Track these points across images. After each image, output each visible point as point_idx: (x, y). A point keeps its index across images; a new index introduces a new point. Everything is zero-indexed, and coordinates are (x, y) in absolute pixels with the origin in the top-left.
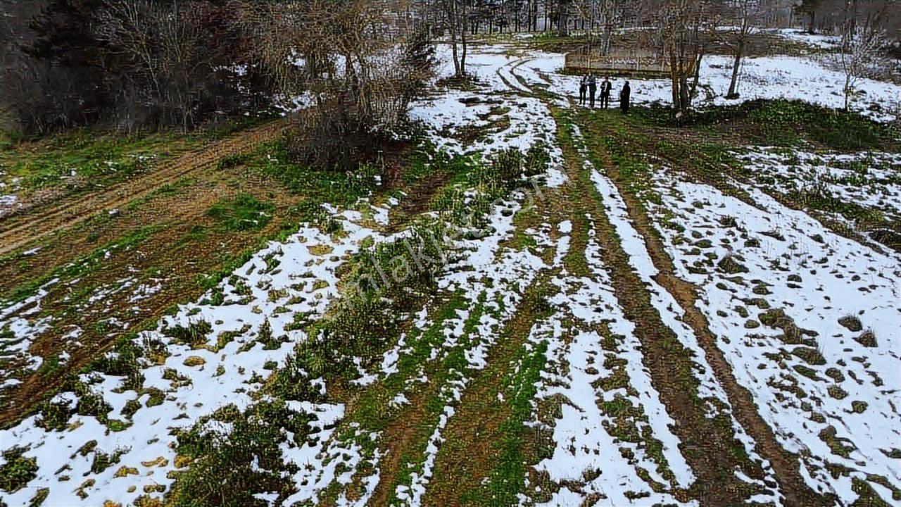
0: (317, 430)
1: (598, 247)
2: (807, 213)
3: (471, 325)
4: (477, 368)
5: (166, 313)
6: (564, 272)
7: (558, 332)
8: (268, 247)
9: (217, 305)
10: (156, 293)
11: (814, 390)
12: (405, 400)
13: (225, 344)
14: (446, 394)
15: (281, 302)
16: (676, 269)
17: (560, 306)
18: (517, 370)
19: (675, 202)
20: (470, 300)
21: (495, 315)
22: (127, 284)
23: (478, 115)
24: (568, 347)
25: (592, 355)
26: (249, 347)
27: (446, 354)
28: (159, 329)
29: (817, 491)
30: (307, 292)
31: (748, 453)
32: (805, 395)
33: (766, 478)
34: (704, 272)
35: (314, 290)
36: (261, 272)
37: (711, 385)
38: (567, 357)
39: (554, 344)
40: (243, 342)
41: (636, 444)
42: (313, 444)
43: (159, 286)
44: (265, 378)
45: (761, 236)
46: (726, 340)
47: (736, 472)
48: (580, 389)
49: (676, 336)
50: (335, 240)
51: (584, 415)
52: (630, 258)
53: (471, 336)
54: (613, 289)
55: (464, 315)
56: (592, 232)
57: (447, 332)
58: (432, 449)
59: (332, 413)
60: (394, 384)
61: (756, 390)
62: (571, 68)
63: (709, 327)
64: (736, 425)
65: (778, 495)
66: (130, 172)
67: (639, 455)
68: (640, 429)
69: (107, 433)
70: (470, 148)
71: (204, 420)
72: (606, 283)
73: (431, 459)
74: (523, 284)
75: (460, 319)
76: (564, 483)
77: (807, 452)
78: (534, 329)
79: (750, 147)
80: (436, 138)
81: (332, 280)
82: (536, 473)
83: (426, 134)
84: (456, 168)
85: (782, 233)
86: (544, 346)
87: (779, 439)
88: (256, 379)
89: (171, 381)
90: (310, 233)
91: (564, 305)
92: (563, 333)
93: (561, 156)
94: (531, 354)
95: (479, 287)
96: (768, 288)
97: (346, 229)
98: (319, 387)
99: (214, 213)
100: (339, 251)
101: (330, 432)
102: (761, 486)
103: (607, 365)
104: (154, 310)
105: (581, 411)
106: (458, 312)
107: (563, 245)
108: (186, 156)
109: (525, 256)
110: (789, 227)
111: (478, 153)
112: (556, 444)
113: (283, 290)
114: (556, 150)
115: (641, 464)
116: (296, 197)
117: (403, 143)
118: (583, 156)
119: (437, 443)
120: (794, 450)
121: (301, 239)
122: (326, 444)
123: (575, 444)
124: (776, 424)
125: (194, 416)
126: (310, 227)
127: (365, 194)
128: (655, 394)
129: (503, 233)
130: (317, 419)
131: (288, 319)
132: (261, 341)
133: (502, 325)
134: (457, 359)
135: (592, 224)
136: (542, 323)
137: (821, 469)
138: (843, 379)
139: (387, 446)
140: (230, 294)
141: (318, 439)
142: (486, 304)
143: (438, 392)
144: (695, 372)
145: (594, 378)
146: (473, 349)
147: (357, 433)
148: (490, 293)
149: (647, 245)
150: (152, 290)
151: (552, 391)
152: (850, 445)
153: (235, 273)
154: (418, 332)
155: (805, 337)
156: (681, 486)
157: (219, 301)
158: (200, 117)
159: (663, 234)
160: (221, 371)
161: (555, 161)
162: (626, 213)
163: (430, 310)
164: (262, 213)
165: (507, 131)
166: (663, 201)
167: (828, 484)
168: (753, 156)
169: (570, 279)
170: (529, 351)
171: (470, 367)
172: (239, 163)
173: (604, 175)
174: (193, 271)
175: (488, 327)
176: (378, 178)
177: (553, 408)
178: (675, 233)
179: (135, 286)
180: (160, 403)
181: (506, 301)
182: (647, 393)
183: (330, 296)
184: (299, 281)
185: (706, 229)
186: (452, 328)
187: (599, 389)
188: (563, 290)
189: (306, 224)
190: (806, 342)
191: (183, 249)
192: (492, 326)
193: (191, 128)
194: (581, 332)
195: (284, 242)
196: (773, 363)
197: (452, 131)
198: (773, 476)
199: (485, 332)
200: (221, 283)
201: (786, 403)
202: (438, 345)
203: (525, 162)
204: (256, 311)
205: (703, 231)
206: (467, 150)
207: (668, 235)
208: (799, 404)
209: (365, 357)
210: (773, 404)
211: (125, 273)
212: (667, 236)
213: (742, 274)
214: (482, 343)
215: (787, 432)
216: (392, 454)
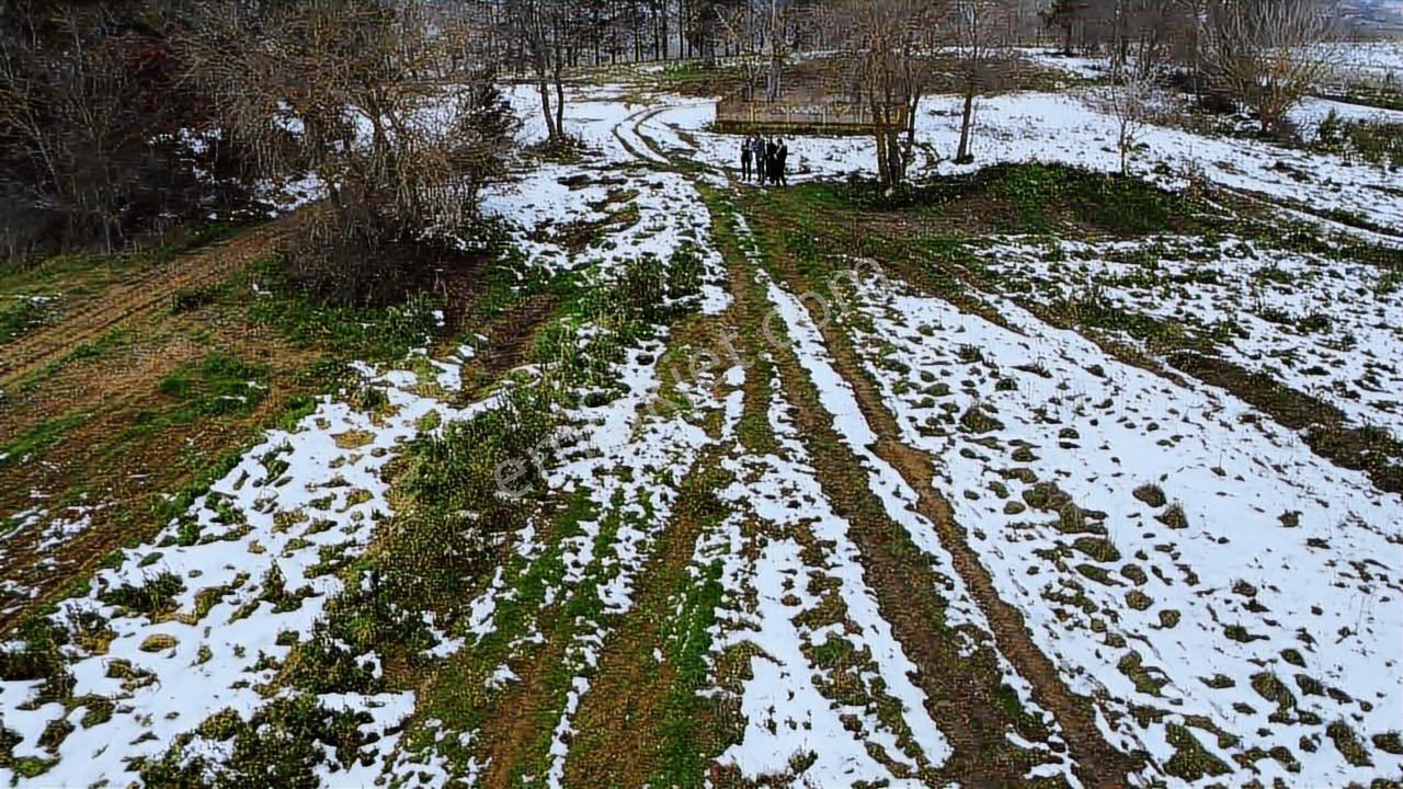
0: (373, 738)
1: (786, 406)
2: (1080, 333)
3: (604, 545)
4: (619, 611)
5: (104, 565)
6: (739, 448)
7: (736, 546)
8: (266, 441)
9: (189, 544)
10: (83, 532)
11: (1106, 598)
12: (511, 675)
13: (207, 610)
14: (573, 657)
15: (296, 531)
16: (901, 431)
17: (737, 502)
18: (680, 609)
19: (892, 328)
20: (599, 504)
21: (641, 525)
22: (30, 521)
23: (589, 204)
24: (754, 567)
25: (790, 576)
26: (247, 612)
27: (569, 594)
28: (93, 594)
29: (1121, 749)
30: (338, 511)
31: (1023, 703)
32: (1095, 609)
33: (1051, 739)
34: (942, 433)
35: (348, 506)
36: (258, 484)
37: (964, 605)
38: (753, 582)
39: (732, 564)
40: (237, 602)
41: (864, 708)
42: (368, 761)
43: (86, 521)
44: (280, 659)
45: (1018, 373)
46: (981, 536)
47: (1008, 735)
48: (776, 632)
49: (909, 535)
50: (376, 422)
51: (784, 669)
52: (835, 420)
53: (606, 561)
54: (813, 470)
55: (592, 528)
56: (775, 382)
57: (568, 558)
58: (558, 748)
59: (395, 707)
60: (491, 650)
61: (1027, 607)
62: (725, 123)
63: (956, 517)
64: (1004, 663)
65: (1069, 762)
66: (18, 326)
67: (869, 723)
68: (868, 684)
69: (14, 782)
70: (581, 259)
71: (185, 739)
72: (801, 462)
73: (558, 763)
74: (678, 472)
75: (586, 535)
76: (763, 780)
77: (1103, 694)
78: (700, 543)
79: (994, 237)
80: (526, 243)
81: (377, 487)
82: (721, 770)
83: (511, 239)
84: (561, 291)
85: (1048, 366)
86: (717, 569)
87: (1064, 678)
88: (265, 663)
89: (121, 681)
90: (334, 412)
91: (743, 501)
92: (745, 544)
93: (720, 265)
94: (699, 583)
95: (612, 481)
96: (1032, 450)
97: (393, 402)
98: (370, 666)
99: (170, 388)
100: (385, 439)
101: (395, 739)
102: (1044, 752)
103: (813, 589)
104: (80, 561)
105: (780, 664)
106: (584, 525)
107: (734, 405)
108: (114, 293)
109: (677, 428)
110: (1056, 357)
111: (593, 266)
112: (746, 721)
113: (297, 510)
114: (712, 254)
115: (873, 738)
116: (305, 353)
117: (474, 254)
118: (754, 262)
119: (565, 738)
120: (1086, 693)
121: (321, 423)
122: (389, 761)
123: (775, 718)
124: (1059, 656)
125: (167, 735)
126: (334, 401)
127: (419, 342)
128: (885, 627)
129: (642, 393)
130: (372, 721)
131: (311, 558)
132: (267, 599)
133: (652, 540)
134: (586, 600)
135: (775, 369)
136: (712, 531)
137: (1123, 715)
138: (1145, 580)
139: (489, 753)
140: (208, 524)
141: (376, 752)
142: (624, 509)
143: (562, 656)
144: (940, 587)
145: (795, 611)
146: (611, 581)
147: (439, 736)
148: (630, 490)
149: (857, 396)
150: (75, 528)
151: (735, 638)
152: (1162, 676)
153: (213, 488)
154: (522, 563)
155: (1089, 521)
156: (933, 765)
157: (191, 537)
158: (133, 225)
159: (879, 379)
160: (205, 655)
161: (712, 272)
162: (825, 350)
163: (538, 527)
164: (251, 384)
165: (636, 228)
166: (876, 327)
167: (1135, 737)
168: (998, 250)
169: (749, 459)
170: (696, 579)
171: (608, 611)
172: (208, 301)
173: (787, 291)
174: (142, 490)
175: (630, 545)
176: (439, 314)
177: (738, 664)
178: (896, 376)
179: (45, 522)
180: (106, 719)
181: (655, 500)
182: (873, 627)
183: (377, 516)
184: (324, 493)
185: (941, 367)
186: (576, 551)
187: (805, 628)
188: (739, 476)
189: (328, 398)
190: (1091, 529)
191: (121, 453)
192: (636, 544)
193: (118, 244)
194: (770, 541)
195: (292, 430)
196: (1048, 564)
197: (551, 231)
198: (1060, 735)
199: (626, 553)
200: (192, 508)
201: (1070, 622)
202: (555, 581)
203: (667, 275)
204: (256, 549)
205: (935, 371)
206: (576, 262)
207: (887, 379)
208: (1087, 623)
209: (441, 612)
210: (1052, 626)
211: (25, 502)
212: (886, 382)
213: (995, 433)
214: (623, 572)
215: (1074, 666)
216: (497, 764)
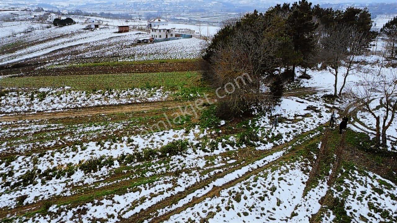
0: (111, 167)
1: (222, 171)
3: (159, 168)
4: (145, 176)
5: (134, 135)
6: (201, 171)
12: (126, 172)
13: (130, 146)
15: (150, 143)
16: (227, 189)
18: (147, 180)
20: (169, 163)
21: (167, 169)
23: (295, 114)
24: (162, 184)
26: (131, 149)
27: (145, 169)
30: (157, 144)
36: (159, 135)
37: (164, 211)
39: (161, 181)
40: (133, 147)
42: (107, 169)
46: (192, 209)
49: (183, 199)
50: (182, 136)
52: (221, 178)
53: (155, 170)
54: (199, 181)
58: (115, 182)
59: (117, 166)
60: (129, 168)
63: (197, 204)
64: (150, 219)
71: (108, 156)
73: (113, 183)
74: (187, 167)
75: (160, 165)
76: (113, 200)
78: (166, 177)
81: (165, 144)
88: (123, 154)
89: (115, 147)
90: (182, 131)
91: (182, 177)
92: (167, 181)
93: (286, 141)
97: (189, 134)
98: (124, 161)
100: (178, 138)
103: (159, 192)
105: (139, 195)
106: (163, 164)
107: (219, 165)
109: (203, 162)
112: (124, 195)
113: (155, 141)
114: (290, 138)
115: (125, 208)
118: (294, 144)
119: (117, 182)
121: (177, 132)
127: (211, 127)
128: (154, 203)
129: (212, 154)
130: (114, 166)
131: (145, 147)
133: (165, 172)
134: (145, 172)
135: (238, 165)
136: (170, 177)
140: (147, 137)
143: (132, 175)
144: (168, 207)
145: (153, 192)
146: (151, 172)
147: (112, 171)
148: (176, 164)
151: (142, 188)
153: (154, 133)
154: (150, 163)
156: (122, 216)
157: (143, 137)
160: (122, 150)
161: (279, 142)
162: (256, 168)
163: (160, 160)
164: (185, 122)
169: (197, 173)
173: (283, 154)
177: (136, 190)
178: (252, 181)
181: (176, 168)
182: (152, 201)
183: (158, 147)
184: (160, 141)
185: (262, 186)
186: (155, 166)
188: (190, 174)
189: (185, 129)
192: (162, 171)
194: (171, 184)
195: (174, 131)
200: (149, 134)
202: (147, 167)
204: (144, 143)
205: (259, 186)
209: (136, 161)
212: (248, 181)
214: (154, 173)
216: (111, 178)
